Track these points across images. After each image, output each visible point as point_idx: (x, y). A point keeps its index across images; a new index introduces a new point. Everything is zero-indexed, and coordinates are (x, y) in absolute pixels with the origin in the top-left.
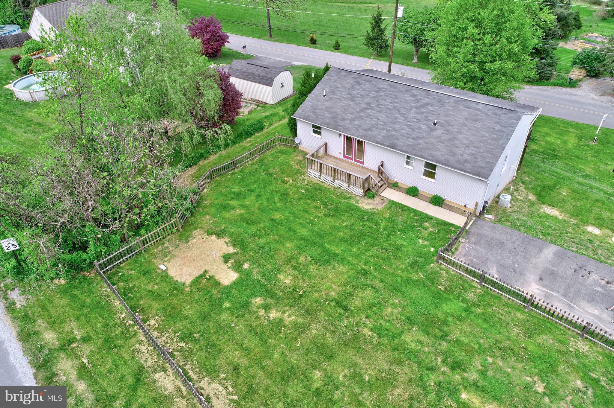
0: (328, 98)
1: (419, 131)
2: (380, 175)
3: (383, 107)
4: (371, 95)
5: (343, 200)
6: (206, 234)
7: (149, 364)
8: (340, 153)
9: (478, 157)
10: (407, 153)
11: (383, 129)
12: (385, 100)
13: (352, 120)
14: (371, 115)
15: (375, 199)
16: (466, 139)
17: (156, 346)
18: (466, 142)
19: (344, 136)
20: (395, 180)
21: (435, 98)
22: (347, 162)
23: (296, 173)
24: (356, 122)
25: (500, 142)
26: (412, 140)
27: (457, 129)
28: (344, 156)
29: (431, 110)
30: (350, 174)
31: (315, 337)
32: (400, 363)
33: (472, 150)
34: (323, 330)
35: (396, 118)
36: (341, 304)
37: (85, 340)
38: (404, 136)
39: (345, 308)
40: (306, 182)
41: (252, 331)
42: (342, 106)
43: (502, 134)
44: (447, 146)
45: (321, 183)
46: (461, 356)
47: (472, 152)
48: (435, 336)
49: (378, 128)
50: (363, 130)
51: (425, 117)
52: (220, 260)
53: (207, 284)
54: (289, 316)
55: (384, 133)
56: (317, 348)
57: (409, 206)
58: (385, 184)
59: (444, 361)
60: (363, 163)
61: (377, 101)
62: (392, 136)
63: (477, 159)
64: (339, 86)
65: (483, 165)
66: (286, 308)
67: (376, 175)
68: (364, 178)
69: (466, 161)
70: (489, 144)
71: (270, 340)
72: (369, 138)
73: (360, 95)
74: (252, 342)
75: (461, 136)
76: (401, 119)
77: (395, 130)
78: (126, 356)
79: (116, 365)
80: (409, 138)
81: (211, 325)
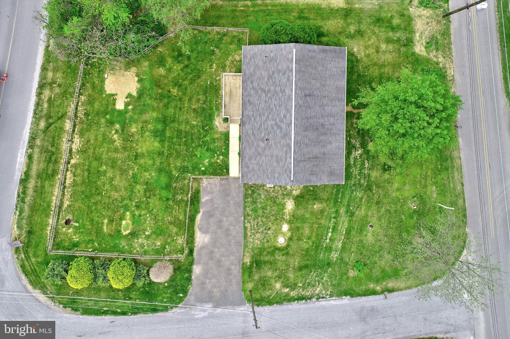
0: (265, 60)
1: (259, 133)
3: (270, 101)
4: (277, 88)
6: (135, 74)
7: (69, 114)
9: (253, 172)
11: (253, 111)
12: (276, 99)
13: (253, 88)
14: (261, 98)
15: (225, 123)
16: (263, 161)
17: (76, 108)
18: (261, 162)
21: (287, 131)
24: (252, 92)
25: (266, 180)
26: (251, 133)
27: (268, 154)
29: (276, 132)
31: (117, 158)
32: (126, 189)
33: (256, 168)
34: (121, 158)
35: (264, 115)
36: (137, 157)
37: (59, 86)
38: (253, 126)
39: (136, 159)
41: (104, 135)
42: (262, 75)
43: (272, 179)
44: (254, 153)
46: (143, 206)
47: (255, 168)
48: (145, 195)
49: (253, 108)
50: (248, 100)
51: (271, 132)
52: (126, 94)
53: (111, 101)
54: (119, 143)
56: (113, 161)
57: (230, 142)
59: (137, 202)
61: (273, 95)
63: (252, 172)
64: (278, 61)
65: (249, 177)
66: (121, 139)
69: (248, 167)
70: (264, 175)
71: (105, 144)
73: (275, 81)
74: (100, 138)
75: (263, 158)
76: (264, 118)
77: (255, 119)
78: (65, 104)
79: (60, 105)
81: (97, 118)
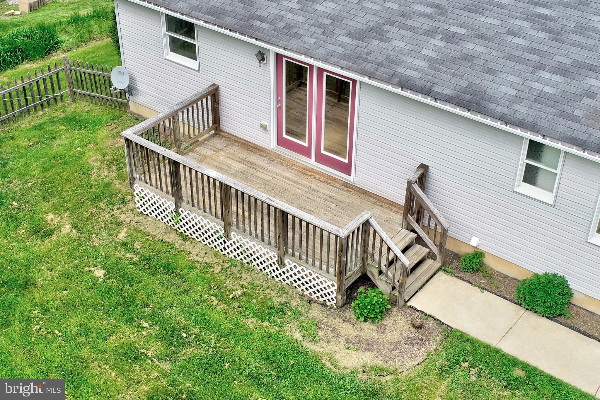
2: (412, 220)
5: (251, 322)
8: (265, 128)
10: (533, 128)
11: (431, 33)
15: (388, 322)
19: (279, 57)
20: (474, 242)
22: (289, 164)
23: (96, 199)
26: (556, 78)
28: (281, 141)
30: (284, 214)
38: (518, 60)
40: (122, 235)
45: (178, 242)
55: (435, 48)
57: (533, 362)
58: (431, 256)
60: (347, 169)
62: (468, 58)
67: (398, 218)
68: (343, 233)
72: (369, 66)
77: (482, 37)
80: (539, 67)
